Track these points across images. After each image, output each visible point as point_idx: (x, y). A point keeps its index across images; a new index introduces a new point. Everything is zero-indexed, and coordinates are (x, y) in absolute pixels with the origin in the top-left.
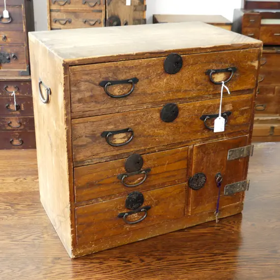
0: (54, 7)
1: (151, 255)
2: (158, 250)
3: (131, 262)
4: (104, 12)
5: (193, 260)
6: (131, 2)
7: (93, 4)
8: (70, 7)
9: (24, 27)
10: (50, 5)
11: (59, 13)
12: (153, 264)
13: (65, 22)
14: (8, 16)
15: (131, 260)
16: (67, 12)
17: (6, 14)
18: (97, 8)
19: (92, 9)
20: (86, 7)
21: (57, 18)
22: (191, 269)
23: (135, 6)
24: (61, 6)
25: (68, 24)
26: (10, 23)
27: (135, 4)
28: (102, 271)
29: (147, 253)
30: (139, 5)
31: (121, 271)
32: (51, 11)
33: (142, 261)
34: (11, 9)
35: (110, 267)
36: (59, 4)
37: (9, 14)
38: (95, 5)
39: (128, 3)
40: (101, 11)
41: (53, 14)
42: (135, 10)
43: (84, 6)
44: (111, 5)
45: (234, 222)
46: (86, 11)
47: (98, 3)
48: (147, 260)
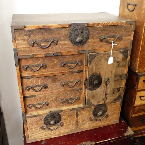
10: (20, 72)
13: (39, 88)
23: (118, 62)
25: (43, 89)
27: (119, 60)
32: (22, 78)
36: (32, 70)
41: (25, 81)
43: (62, 68)
46: (64, 73)
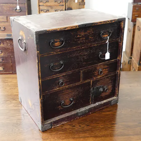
0: (41, 4)
1: (84, 124)
2: (87, 122)
3: (75, 127)
4: (64, 6)
5: (103, 126)
6: (78, 1)
7: (59, 2)
8: (48, 4)
9: (27, 13)
11: (43, 6)
12: (85, 127)
14: (19, 9)
15: (75, 126)
16: (47, 6)
17: (18, 8)
18: (61, 4)
19: (59, 4)
20: (56, 4)
21: (42, 9)
22: (101, 130)
24: (44, 3)
26: (20, 12)
28: (62, 131)
29: (82, 123)
30: (82, 2)
31: (71, 131)
33: (80, 126)
34: (21, 5)
35: (66, 128)
37: (20, 7)
38: (60, 3)
39: (76, 1)
40: (63, 5)
42: (80, 5)
44: (68, 3)
45: (123, 109)
47: (62, 2)
48: (83, 126)
